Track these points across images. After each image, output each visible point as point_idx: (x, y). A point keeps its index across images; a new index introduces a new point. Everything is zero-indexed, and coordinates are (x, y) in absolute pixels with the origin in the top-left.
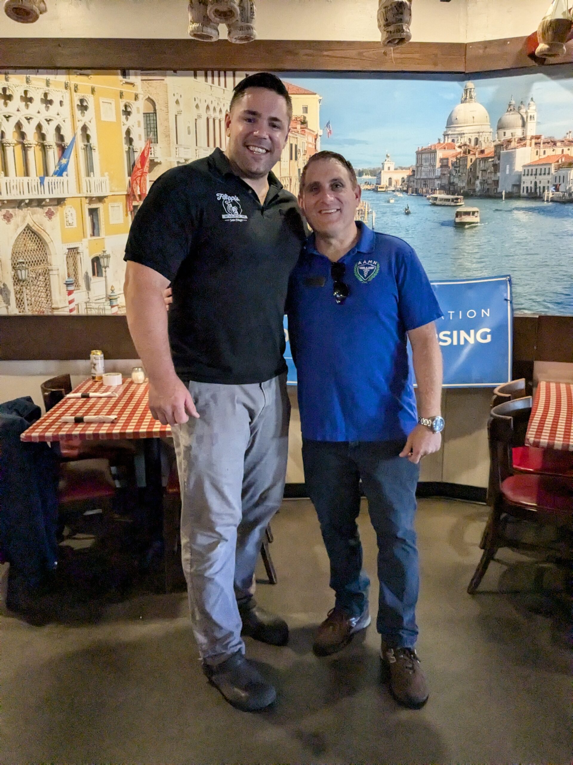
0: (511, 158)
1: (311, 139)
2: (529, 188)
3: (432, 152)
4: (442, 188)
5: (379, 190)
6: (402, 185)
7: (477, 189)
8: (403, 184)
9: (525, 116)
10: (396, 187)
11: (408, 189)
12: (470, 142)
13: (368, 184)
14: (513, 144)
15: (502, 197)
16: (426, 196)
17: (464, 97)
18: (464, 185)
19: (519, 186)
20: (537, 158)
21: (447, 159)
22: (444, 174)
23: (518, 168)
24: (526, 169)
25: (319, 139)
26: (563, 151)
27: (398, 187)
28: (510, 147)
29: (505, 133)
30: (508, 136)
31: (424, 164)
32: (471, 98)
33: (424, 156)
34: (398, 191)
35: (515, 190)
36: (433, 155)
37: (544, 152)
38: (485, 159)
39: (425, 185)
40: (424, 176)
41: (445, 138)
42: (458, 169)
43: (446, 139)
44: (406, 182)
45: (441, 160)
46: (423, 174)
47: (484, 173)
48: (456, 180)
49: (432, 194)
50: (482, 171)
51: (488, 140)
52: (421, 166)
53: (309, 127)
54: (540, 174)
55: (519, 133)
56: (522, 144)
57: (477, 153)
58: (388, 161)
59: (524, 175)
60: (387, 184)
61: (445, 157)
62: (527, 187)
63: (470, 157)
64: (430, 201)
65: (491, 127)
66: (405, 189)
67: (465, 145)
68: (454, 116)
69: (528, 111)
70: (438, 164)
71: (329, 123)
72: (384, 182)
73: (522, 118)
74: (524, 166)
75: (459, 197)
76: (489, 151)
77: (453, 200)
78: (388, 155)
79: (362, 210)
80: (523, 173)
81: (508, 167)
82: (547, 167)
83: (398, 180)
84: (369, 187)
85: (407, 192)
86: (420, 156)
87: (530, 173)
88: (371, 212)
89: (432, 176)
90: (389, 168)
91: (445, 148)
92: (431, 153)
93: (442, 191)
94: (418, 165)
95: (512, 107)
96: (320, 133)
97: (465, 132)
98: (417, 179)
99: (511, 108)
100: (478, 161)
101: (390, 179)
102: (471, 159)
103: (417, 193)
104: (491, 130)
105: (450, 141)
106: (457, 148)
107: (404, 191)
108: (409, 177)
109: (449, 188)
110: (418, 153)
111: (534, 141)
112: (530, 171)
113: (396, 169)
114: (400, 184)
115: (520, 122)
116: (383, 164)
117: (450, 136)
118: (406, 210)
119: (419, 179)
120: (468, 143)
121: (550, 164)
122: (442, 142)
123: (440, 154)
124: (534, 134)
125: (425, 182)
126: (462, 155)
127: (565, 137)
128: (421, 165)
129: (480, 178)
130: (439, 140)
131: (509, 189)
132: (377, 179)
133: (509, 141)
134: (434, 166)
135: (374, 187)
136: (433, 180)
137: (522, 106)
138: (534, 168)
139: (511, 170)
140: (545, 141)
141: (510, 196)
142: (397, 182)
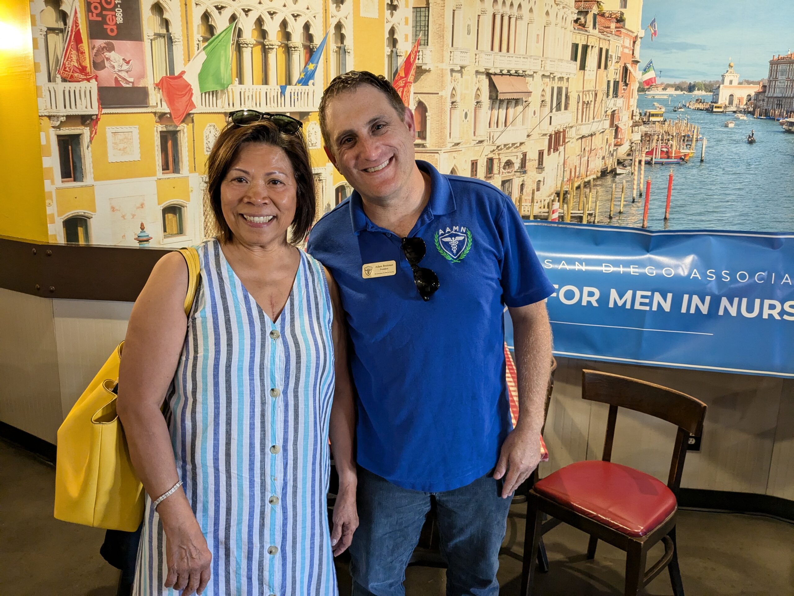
1: (628, 42)
3: (792, 62)
5: (715, 110)
6: (746, 104)
8: (748, 103)
10: (739, 107)
11: (754, 110)
13: (701, 102)
16: (779, 120)
25: (638, 42)
27: (742, 107)
31: (780, 78)
33: (780, 67)
34: (740, 112)
36: (792, 67)
39: (779, 105)
40: (778, 94)
44: (752, 101)
46: (777, 90)
49: (787, 117)
52: (776, 81)
53: (626, 27)
58: (731, 73)
60: (727, 103)
64: (784, 127)
66: (751, 109)
71: (654, 21)
72: (723, 99)
78: (732, 64)
79: (688, 136)
84: (701, 106)
85: (752, 113)
86: (775, 67)
88: (701, 139)
89: (788, 94)
90: (731, 82)
92: (790, 63)
94: (771, 79)
96: (642, 33)
98: (768, 98)
101: (732, 96)
103: (767, 115)
107: (749, 112)
108: (758, 94)
110: (772, 63)
113: (740, 83)
114: (745, 103)
116: (723, 76)
118: (750, 137)
119: (771, 97)
125: (779, 102)
128: (776, 79)
132: (713, 95)
134: (793, 81)
135: (707, 106)
136: (789, 100)
142: (740, 100)
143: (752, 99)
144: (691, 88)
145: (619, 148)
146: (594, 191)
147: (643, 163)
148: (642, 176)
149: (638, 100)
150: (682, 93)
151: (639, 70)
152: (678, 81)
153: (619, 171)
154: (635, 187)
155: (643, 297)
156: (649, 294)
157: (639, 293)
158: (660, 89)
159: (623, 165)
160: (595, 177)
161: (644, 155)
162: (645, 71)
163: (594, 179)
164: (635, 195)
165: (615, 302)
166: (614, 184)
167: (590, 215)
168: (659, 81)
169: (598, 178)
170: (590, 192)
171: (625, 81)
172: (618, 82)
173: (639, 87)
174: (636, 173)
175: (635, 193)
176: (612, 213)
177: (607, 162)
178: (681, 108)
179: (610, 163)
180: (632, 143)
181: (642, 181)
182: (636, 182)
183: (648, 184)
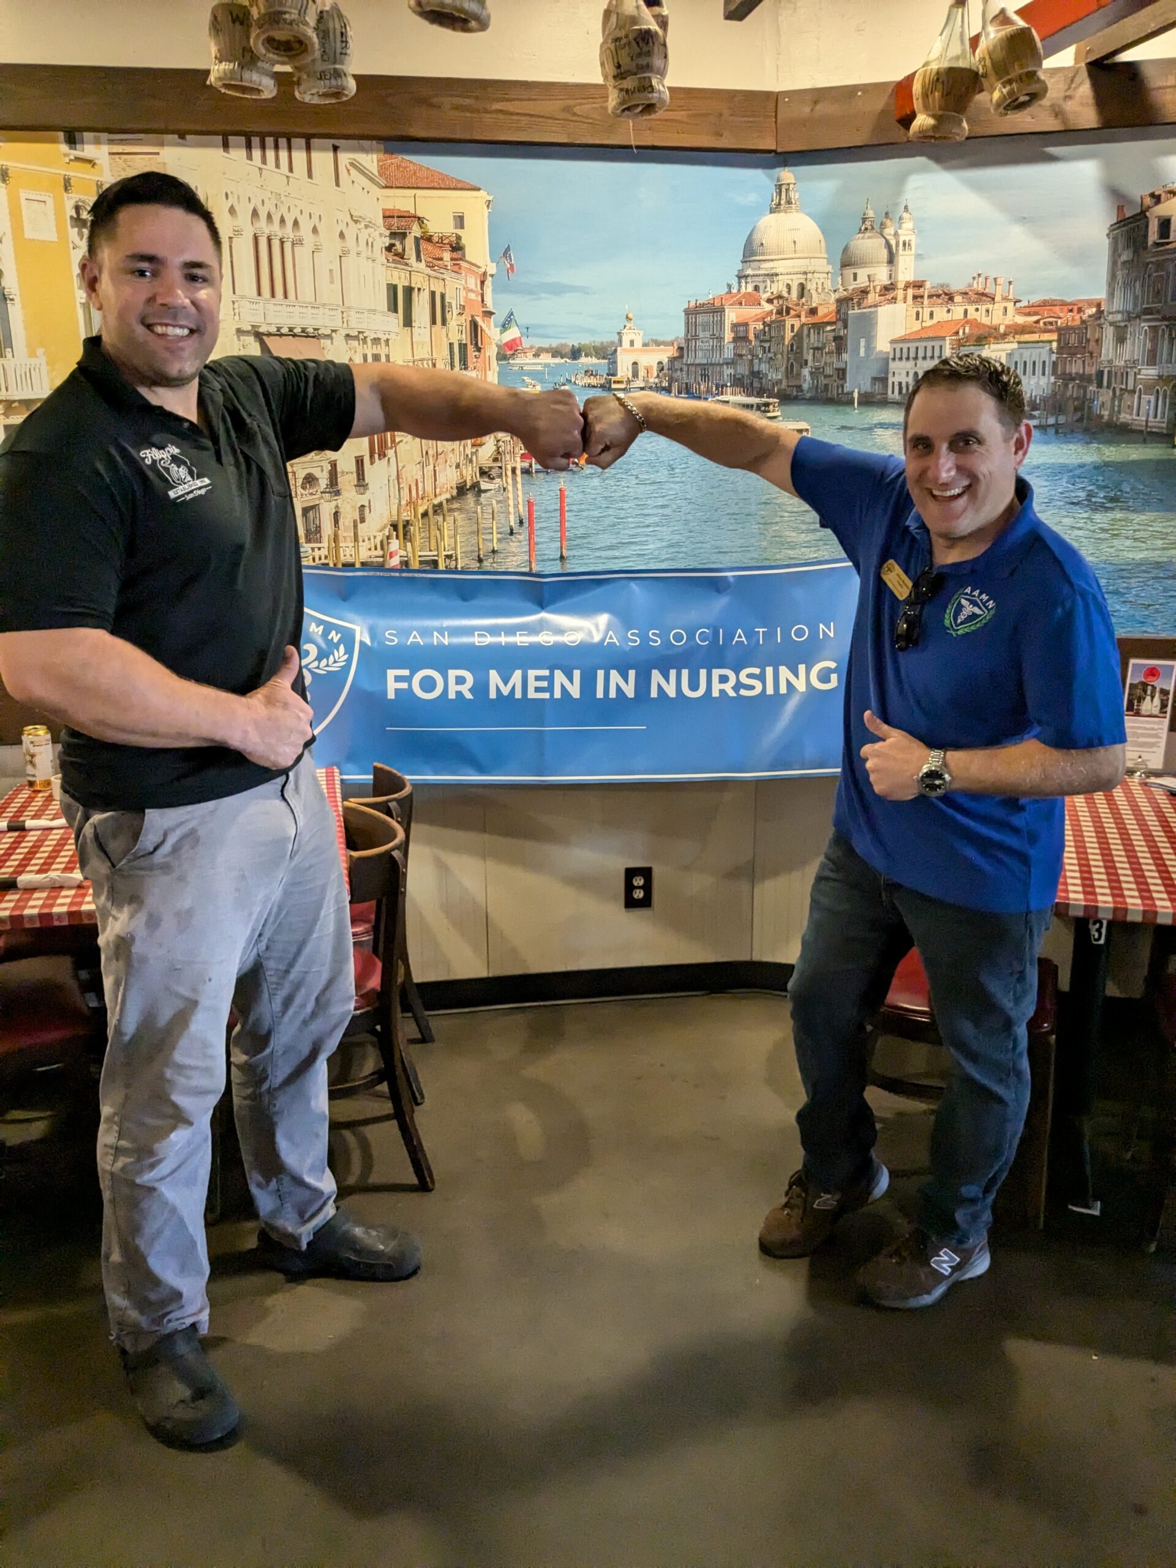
0: (868, 324)
1: (473, 283)
2: (904, 385)
3: (715, 310)
4: (738, 382)
5: (614, 386)
6: (658, 376)
7: (805, 386)
8: (661, 374)
9: (893, 242)
10: (647, 381)
11: (670, 385)
12: (789, 292)
13: (592, 375)
14: (872, 298)
15: (853, 403)
17: (776, 201)
18: (780, 377)
19: (884, 380)
20: (916, 326)
21: (746, 325)
22: (741, 356)
23: (883, 345)
24: (898, 346)
25: (489, 281)
26: (966, 312)
27: (652, 380)
28: (865, 303)
29: (855, 275)
30: (862, 281)
31: (701, 335)
32: (789, 202)
33: (701, 319)
35: (878, 387)
36: (717, 318)
37: (932, 315)
38: (818, 327)
39: (705, 376)
40: (701, 359)
41: (740, 283)
42: (767, 345)
43: (743, 284)
44: (666, 371)
45: (735, 326)
46: (700, 354)
47: (818, 354)
48: (764, 367)
49: (717, 394)
50: (816, 349)
51: (823, 289)
52: (696, 340)
53: (467, 258)
54: (925, 358)
55: (882, 275)
56: (889, 297)
57: (803, 314)
58: (630, 329)
59: (894, 359)
60: (630, 376)
61: (741, 320)
62: (900, 384)
63: (789, 322)
65: (828, 263)
66: (665, 384)
67: (780, 297)
68: (757, 237)
69: (900, 232)
70: (728, 336)
71: (508, 249)
72: (624, 370)
73: (888, 245)
74: (893, 342)
75: (771, 400)
76: (826, 311)
77: (759, 407)
78: (630, 316)
80: (891, 356)
81: (863, 342)
82: (937, 344)
83: (652, 367)
84: (593, 381)
86: (692, 319)
87: (905, 356)
89: (716, 359)
90: (632, 343)
91: (741, 304)
92: (714, 312)
93: (738, 390)
94: (689, 337)
95: (868, 223)
96: (492, 269)
97: (778, 271)
98: (688, 365)
99: (866, 226)
100: (805, 328)
101: (635, 364)
102: (793, 326)
103: (688, 392)
104: (830, 268)
105: (750, 288)
106: (763, 303)
108: (672, 360)
109: (752, 384)
110: (688, 312)
111: (910, 292)
112: (905, 351)
113: (645, 345)
114: (655, 374)
115: (885, 253)
116: (619, 333)
117: (749, 279)
119: (692, 365)
120: (785, 294)
121: (943, 338)
122: (734, 291)
123: (731, 316)
124: (911, 277)
125: (705, 371)
126: (774, 317)
127: (970, 285)
128: (696, 337)
129: (810, 363)
130: (729, 286)
131: (867, 387)
132: (609, 364)
133: (865, 292)
134: (721, 339)
135: (603, 381)
136: (718, 368)
137: (888, 222)
138: (913, 346)
139: (869, 348)
140: (933, 291)
141: (868, 401)
142: (648, 370)
143: (666, 368)
144: (575, 354)
145: (480, 449)
146: (450, 519)
147: (518, 472)
148: (520, 493)
149: (499, 373)
150: (563, 361)
151: (496, 326)
152: (554, 343)
153: (484, 486)
154: (511, 510)
155: (538, 678)
156: (546, 673)
157: (532, 673)
158: (530, 355)
159: (489, 476)
160: (448, 496)
161: (518, 459)
162: (505, 327)
163: (447, 500)
164: (512, 523)
165: (498, 689)
166: (479, 507)
167: (449, 557)
168: (526, 343)
169: (453, 498)
170: (444, 520)
171: (476, 344)
172: (466, 345)
173: (498, 353)
174: (510, 488)
175: (513, 521)
176: (481, 553)
177: (464, 472)
178: (564, 385)
179: (470, 474)
180: (498, 441)
181: (520, 500)
182: (511, 502)
183: (530, 505)
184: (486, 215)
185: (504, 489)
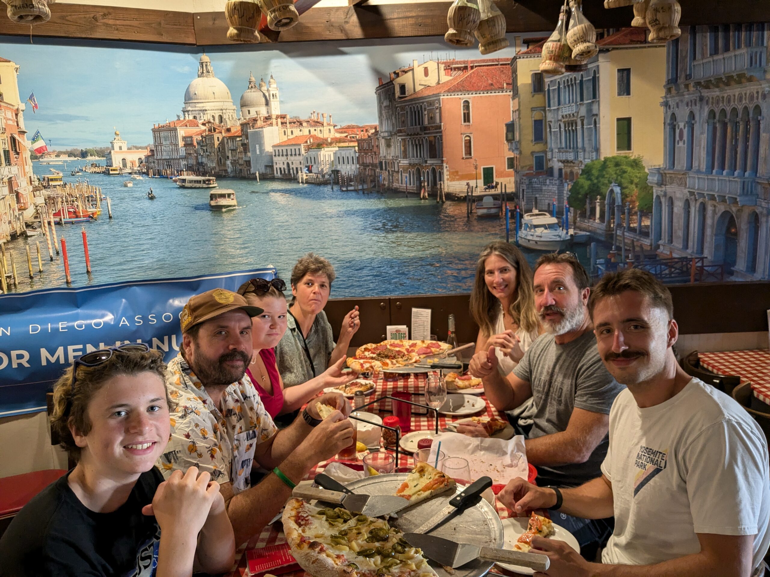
0: (259, 138)
1: (10, 115)
2: (282, 169)
3: (171, 129)
4: (190, 169)
5: (111, 172)
7: (229, 170)
8: (141, 165)
9: (267, 94)
10: (133, 169)
11: (148, 171)
12: (214, 120)
13: (96, 166)
14: (259, 123)
15: (256, 179)
16: (171, 178)
17: (201, 71)
18: (214, 165)
19: (272, 167)
20: (285, 138)
21: (191, 137)
22: (190, 154)
23: (268, 148)
24: (277, 149)
25: (21, 114)
26: (310, 131)
27: (135, 168)
28: (256, 126)
29: (249, 111)
30: (253, 115)
31: (164, 143)
32: (208, 72)
33: (162, 134)
34: (135, 173)
35: (268, 171)
36: (173, 133)
37: (292, 132)
38: (233, 138)
39: (169, 166)
40: (165, 156)
41: (184, 115)
42: (205, 148)
43: (187, 115)
44: (144, 163)
45: (184, 138)
46: (164, 153)
47: (234, 153)
48: (205, 160)
49: (178, 175)
50: (232, 150)
51: (233, 118)
52: (161, 146)
53: (5, 101)
54: (291, 155)
55: (263, 111)
56: (269, 123)
57: (223, 132)
58: (119, 140)
59: (275, 156)
60: (121, 166)
61: (187, 135)
62: (280, 169)
63: (216, 136)
64: (178, 183)
65: (234, 104)
66: (144, 170)
67: (209, 122)
68: (192, 90)
69: (270, 89)
70: (181, 143)
71: (32, 95)
72: (117, 163)
73: (264, 95)
74: (273, 146)
75: (211, 178)
76: (235, 130)
77: (204, 182)
78: (118, 132)
79: (92, 197)
80: (274, 154)
81: (257, 147)
82: (297, 148)
83: (135, 161)
84: (97, 170)
85: (147, 174)
86: (157, 134)
87: (281, 154)
88: (105, 199)
89: (175, 156)
90: (120, 148)
91: (186, 126)
92: (170, 131)
93: (190, 173)
94: (157, 144)
95: (252, 84)
96: (22, 106)
97: (206, 108)
98: (157, 160)
99: (251, 85)
100: (225, 139)
102: (218, 138)
103: (159, 174)
104: (235, 107)
105: (191, 118)
106: (200, 125)
107: (144, 173)
108: (147, 157)
109: (198, 169)
110: (154, 131)
111: (279, 120)
112: (281, 151)
113: (129, 149)
114: (138, 165)
115: (263, 100)
116: (111, 143)
117: (190, 113)
118: (149, 194)
119: (160, 159)
120: (212, 121)
121: (300, 145)
122: (182, 119)
123: (182, 132)
124: (279, 113)
125: (169, 163)
126: (207, 133)
127: (310, 117)
128: (161, 144)
129: (230, 158)
130: (178, 116)
131: (263, 170)
132: (107, 160)
133: (255, 120)
134: (177, 145)
135: (104, 170)
136: (177, 161)
137: (263, 84)
138: (284, 149)
139: (261, 150)
140: (291, 120)
141: (264, 178)
142: (133, 163)
143: (144, 161)
144: (84, 154)
145: (24, 212)
146: (7, 254)
147: (53, 224)
148: (55, 236)
149: (33, 167)
150: (76, 159)
151: (28, 140)
152: (69, 149)
153: (29, 233)
154: (50, 246)
155: (75, 350)
156: (81, 346)
157: (71, 348)
158: (53, 156)
159: (32, 227)
160: (5, 241)
161: (52, 216)
162: (34, 140)
163: (4, 243)
164: (52, 254)
166: (27, 247)
167: (9, 277)
168: (50, 149)
169: (8, 242)
170: (3, 255)
171: (16, 150)
172: (8, 151)
173: (31, 156)
174: (48, 233)
176: (32, 273)
177: (15, 226)
178: (78, 172)
179: (19, 227)
180: (37, 206)
181: (56, 240)
182: (49, 242)
183: (63, 243)
184: (16, 76)
185: (44, 234)
